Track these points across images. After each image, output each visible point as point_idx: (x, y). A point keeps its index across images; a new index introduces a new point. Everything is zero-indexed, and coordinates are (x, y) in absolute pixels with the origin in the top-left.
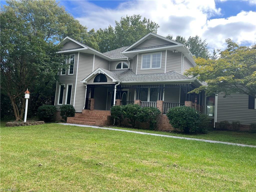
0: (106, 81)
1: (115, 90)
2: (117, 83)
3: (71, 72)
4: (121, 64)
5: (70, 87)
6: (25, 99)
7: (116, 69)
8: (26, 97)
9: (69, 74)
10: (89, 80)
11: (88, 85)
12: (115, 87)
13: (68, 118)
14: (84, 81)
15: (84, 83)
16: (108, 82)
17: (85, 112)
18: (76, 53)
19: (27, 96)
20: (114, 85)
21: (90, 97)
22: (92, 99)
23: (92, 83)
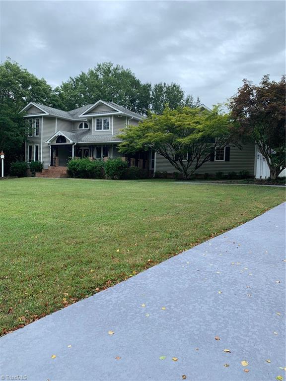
0: (66, 142)
1: (73, 149)
2: (74, 143)
3: (37, 134)
4: (82, 124)
5: (37, 147)
6: (1, 159)
7: (78, 129)
8: (1, 158)
9: (35, 136)
10: (52, 141)
11: (51, 145)
12: (73, 147)
13: (37, 173)
14: (48, 142)
15: (49, 144)
16: (67, 143)
17: (50, 168)
18: (40, 117)
19: (3, 157)
20: (72, 145)
21: (54, 155)
22: (56, 157)
23: (55, 143)
